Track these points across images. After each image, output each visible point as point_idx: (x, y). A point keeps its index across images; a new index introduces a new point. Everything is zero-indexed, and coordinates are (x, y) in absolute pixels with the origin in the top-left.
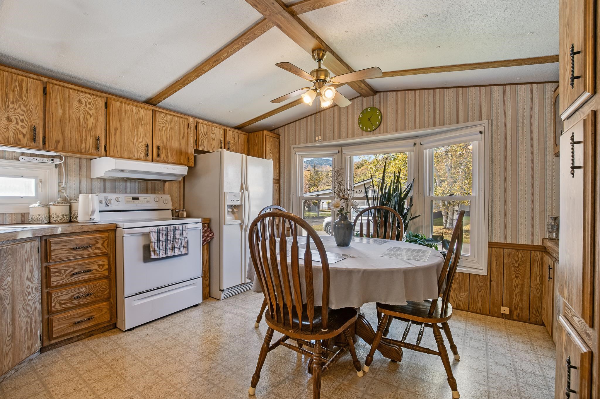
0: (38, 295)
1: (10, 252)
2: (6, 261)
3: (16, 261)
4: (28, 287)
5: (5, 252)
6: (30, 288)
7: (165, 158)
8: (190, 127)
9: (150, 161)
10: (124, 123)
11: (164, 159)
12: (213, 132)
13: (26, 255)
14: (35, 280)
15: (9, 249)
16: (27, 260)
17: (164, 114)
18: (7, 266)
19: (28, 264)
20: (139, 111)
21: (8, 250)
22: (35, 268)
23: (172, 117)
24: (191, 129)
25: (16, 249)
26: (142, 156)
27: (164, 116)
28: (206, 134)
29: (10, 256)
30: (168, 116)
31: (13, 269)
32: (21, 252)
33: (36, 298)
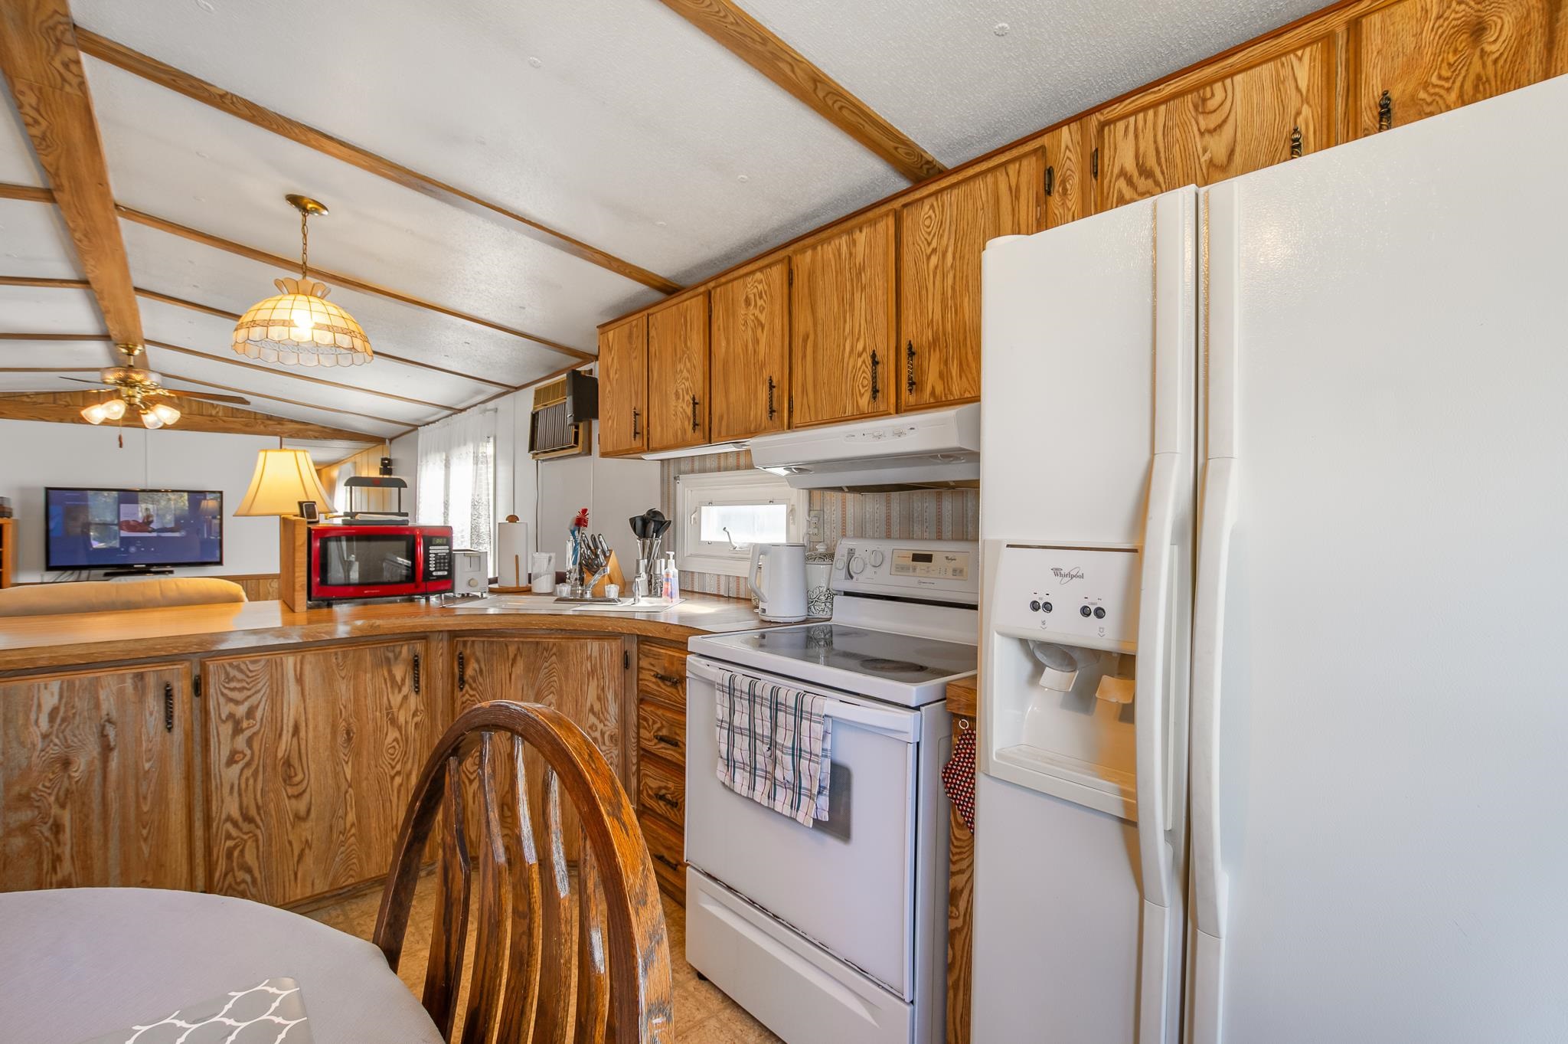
0: (616, 752)
1: (554, 650)
2: (546, 664)
3: (567, 668)
4: (593, 727)
5: (544, 648)
6: (596, 730)
7: (939, 389)
8: (1063, 182)
9: (891, 414)
10: (821, 312)
11: (933, 393)
12: (1213, 121)
13: (589, 664)
14: (609, 718)
15: (554, 644)
16: (592, 673)
17: (932, 200)
18: (549, 675)
19: (593, 684)
20: (854, 242)
21: (551, 646)
22: (610, 696)
23: (963, 188)
24: (1065, 190)
25: (568, 648)
26: (864, 401)
27: (932, 207)
28: (1151, 162)
29: (554, 657)
30: (946, 197)
31: (560, 683)
32: (578, 655)
33: (612, 757)
